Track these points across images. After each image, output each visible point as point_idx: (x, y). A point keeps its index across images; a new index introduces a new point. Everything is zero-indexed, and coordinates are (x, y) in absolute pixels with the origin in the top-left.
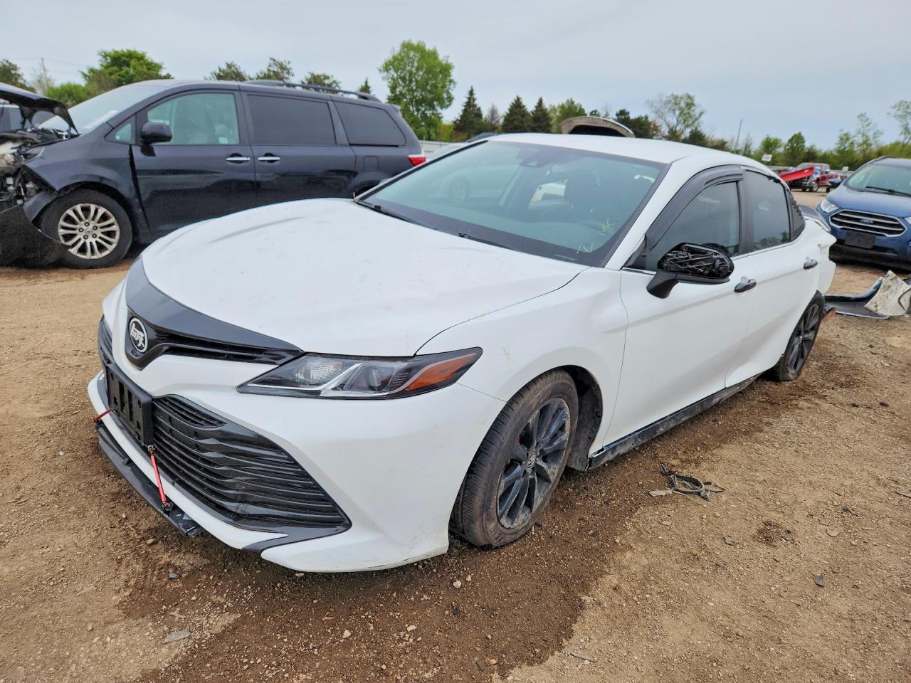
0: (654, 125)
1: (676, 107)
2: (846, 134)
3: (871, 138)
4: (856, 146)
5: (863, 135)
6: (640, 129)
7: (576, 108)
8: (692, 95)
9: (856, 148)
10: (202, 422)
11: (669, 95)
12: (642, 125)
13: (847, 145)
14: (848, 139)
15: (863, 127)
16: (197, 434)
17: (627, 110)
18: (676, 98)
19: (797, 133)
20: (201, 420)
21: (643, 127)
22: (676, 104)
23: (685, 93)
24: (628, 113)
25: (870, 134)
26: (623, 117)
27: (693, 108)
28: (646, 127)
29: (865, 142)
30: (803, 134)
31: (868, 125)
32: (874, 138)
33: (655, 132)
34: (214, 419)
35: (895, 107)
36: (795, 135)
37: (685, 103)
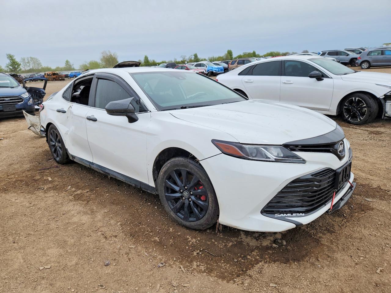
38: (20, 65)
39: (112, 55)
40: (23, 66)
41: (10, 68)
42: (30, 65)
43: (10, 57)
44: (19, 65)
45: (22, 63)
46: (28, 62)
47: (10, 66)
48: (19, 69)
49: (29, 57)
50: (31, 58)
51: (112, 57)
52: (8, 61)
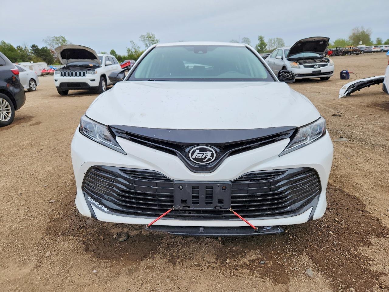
0: (51, 51)
1: (58, 42)
2: (129, 49)
3: (137, 49)
4: (133, 53)
5: (134, 49)
6: (46, 53)
7: (7, 45)
8: (63, 36)
9: (134, 53)
10: (273, 177)
11: (53, 37)
12: (46, 51)
13: (130, 53)
14: (130, 50)
15: (133, 45)
16: (271, 184)
17: (36, 45)
18: (56, 38)
19: (112, 50)
20: (272, 176)
21: (47, 52)
22: (58, 41)
23: (60, 36)
24: (37, 46)
25: (136, 48)
26: (35, 48)
27: (66, 42)
28: (48, 52)
29: (136, 51)
30: (114, 50)
31: (134, 45)
32: (138, 49)
33: (53, 54)
34: (279, 172)
35: (141, 37)
36: (112, 51)
37: (61, 40)
38: (267, 45)
39: (365, 31)
40: (269, 46)
41: (258, 49)
42: (274, 45)
43: (261, 39)
44: (265, 46)
45: (268, 44)
46: (274, 43)
47: (259, 46)
48: (265, 49)
49: (276, 38)
50: (277, 39)
51: (364, 34)
52: (258, 42)
